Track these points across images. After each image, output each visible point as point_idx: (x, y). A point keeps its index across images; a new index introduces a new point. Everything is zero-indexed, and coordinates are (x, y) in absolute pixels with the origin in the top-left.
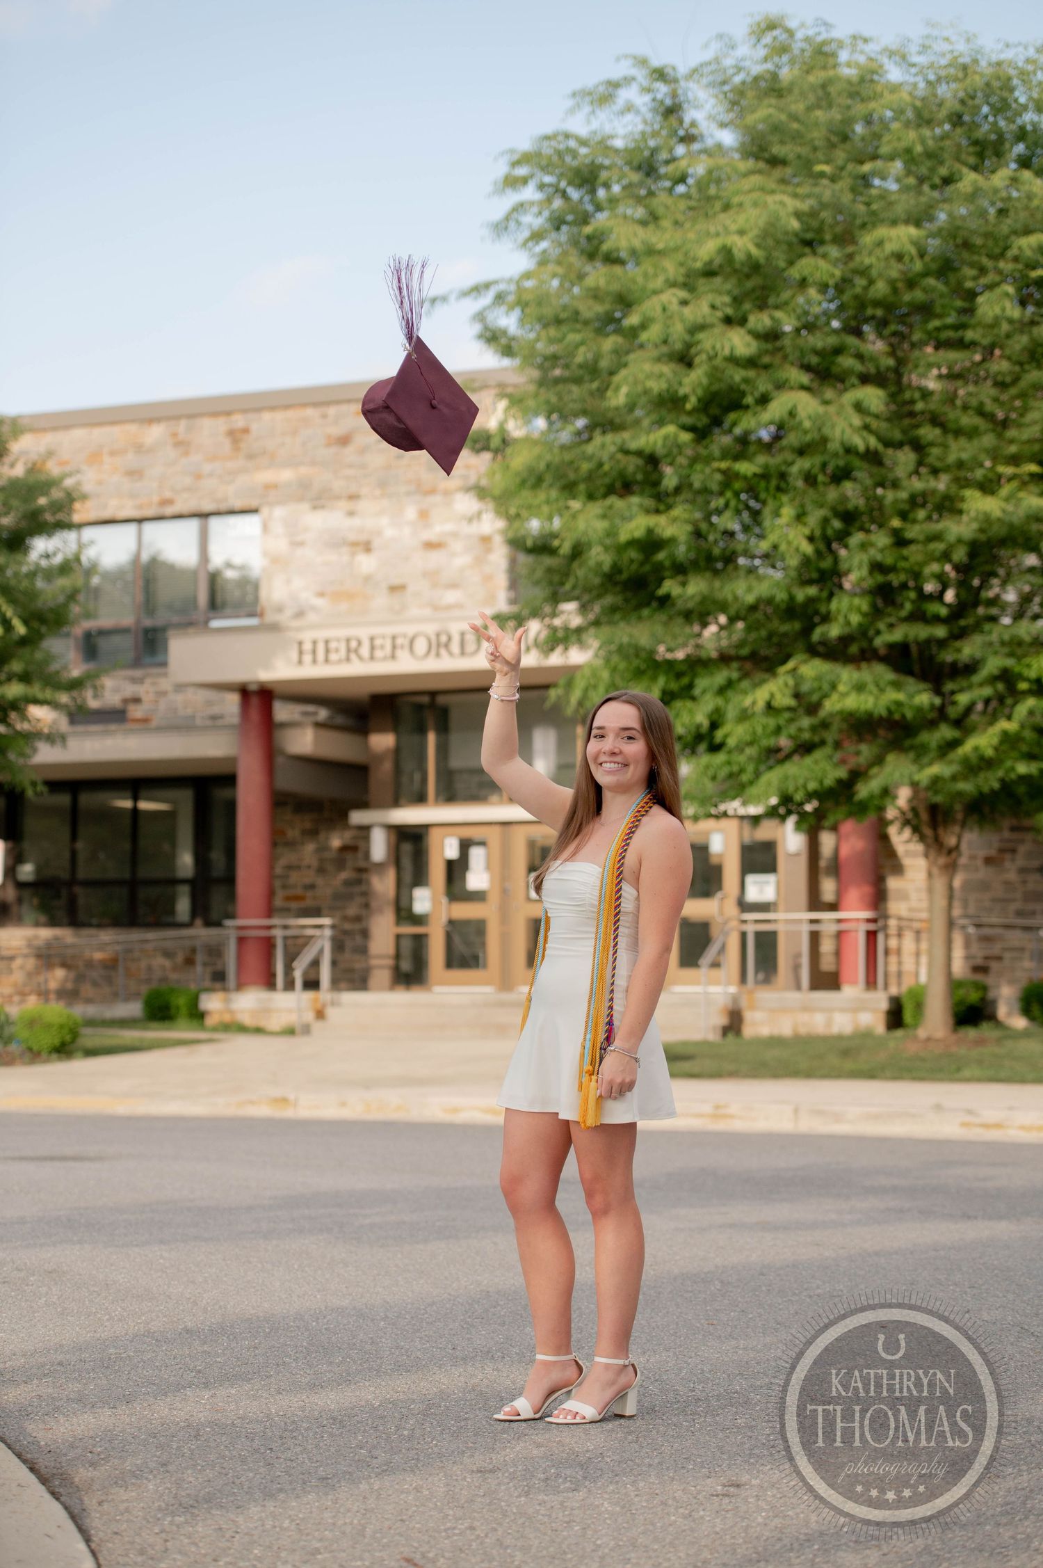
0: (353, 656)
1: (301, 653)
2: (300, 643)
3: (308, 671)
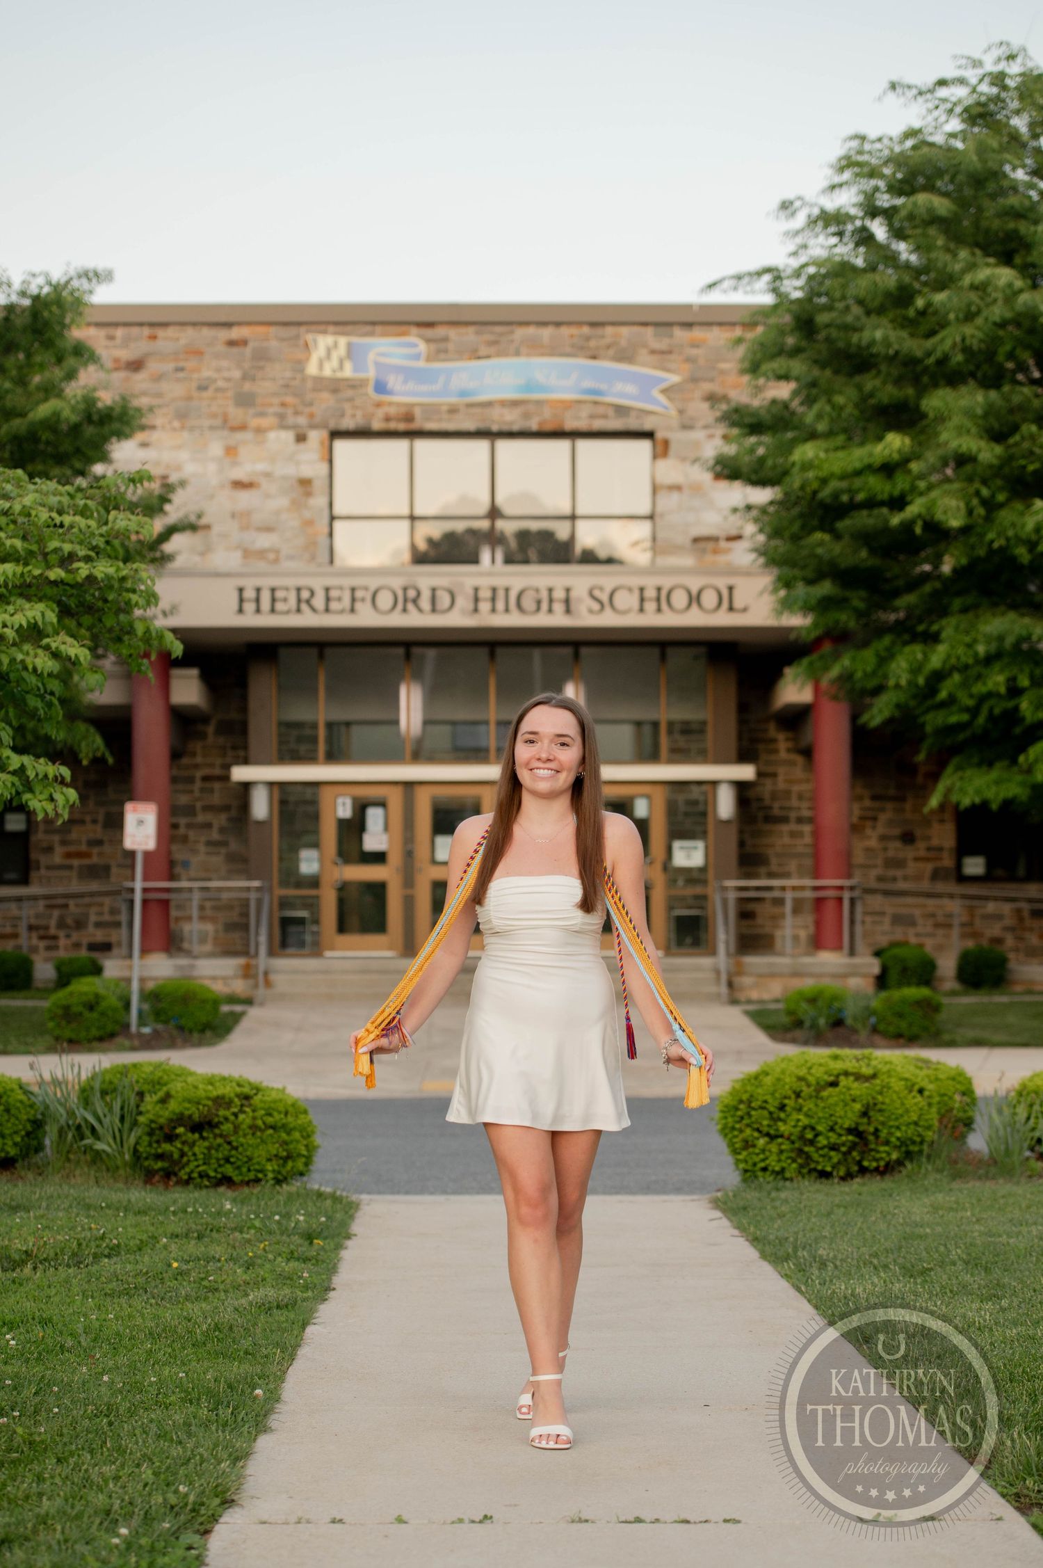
0: (304, 607)
1: (241, 600)
2: (241, 590)
3: (250, 620)
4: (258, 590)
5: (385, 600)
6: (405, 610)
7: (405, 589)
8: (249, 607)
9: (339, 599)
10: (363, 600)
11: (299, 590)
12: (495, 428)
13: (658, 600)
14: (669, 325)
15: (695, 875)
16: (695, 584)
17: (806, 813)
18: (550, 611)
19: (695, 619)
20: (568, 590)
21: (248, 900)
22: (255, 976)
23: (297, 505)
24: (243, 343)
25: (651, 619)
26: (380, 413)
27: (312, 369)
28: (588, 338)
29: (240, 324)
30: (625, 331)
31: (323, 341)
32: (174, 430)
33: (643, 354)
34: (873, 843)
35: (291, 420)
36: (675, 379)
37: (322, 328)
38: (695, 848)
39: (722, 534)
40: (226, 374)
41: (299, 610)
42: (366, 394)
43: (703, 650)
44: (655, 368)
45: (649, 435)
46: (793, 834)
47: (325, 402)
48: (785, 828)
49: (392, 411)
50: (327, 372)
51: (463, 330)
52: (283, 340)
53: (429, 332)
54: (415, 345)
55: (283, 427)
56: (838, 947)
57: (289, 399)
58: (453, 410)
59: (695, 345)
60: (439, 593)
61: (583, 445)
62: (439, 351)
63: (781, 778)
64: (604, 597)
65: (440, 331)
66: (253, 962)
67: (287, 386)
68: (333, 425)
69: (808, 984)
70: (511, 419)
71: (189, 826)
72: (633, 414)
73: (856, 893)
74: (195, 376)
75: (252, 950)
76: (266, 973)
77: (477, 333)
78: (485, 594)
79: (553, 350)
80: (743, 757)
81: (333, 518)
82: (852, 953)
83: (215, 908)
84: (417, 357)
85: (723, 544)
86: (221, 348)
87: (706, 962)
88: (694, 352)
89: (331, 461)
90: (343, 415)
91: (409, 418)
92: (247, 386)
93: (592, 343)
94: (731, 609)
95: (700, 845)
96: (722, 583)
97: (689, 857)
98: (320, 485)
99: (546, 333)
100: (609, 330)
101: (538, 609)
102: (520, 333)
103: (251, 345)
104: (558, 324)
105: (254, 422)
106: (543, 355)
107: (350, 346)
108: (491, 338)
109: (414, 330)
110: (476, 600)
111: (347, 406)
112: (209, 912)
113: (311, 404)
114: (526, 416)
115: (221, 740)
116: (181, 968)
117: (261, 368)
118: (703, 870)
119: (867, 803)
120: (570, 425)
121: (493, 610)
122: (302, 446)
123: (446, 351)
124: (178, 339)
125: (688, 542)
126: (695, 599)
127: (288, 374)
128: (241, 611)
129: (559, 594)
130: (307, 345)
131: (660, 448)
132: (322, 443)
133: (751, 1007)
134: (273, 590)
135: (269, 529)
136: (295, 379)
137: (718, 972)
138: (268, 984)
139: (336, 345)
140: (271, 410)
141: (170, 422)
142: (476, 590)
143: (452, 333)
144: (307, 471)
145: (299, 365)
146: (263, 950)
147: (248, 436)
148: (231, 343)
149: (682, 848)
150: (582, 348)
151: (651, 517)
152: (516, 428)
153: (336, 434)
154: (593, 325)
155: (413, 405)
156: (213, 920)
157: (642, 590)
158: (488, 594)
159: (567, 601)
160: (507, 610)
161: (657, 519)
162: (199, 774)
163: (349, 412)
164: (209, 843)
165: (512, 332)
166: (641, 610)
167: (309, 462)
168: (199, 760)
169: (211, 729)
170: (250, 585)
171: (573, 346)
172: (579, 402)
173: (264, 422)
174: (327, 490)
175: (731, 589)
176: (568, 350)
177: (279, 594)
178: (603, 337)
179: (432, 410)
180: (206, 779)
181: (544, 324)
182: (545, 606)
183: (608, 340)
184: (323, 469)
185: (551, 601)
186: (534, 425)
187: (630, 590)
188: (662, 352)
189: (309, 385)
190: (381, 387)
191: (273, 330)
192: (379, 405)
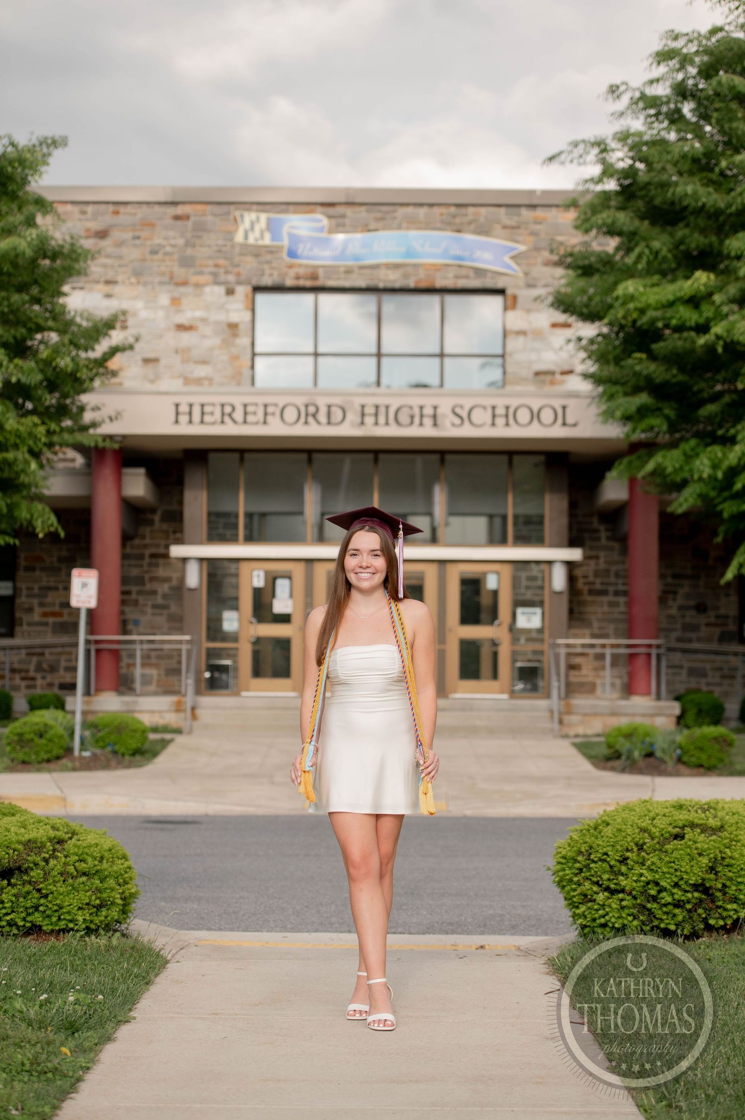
0: (227, 419)
1: (177, 414)
2: (177, 405)
3: (184, 429)
4: (191, 406)
5: (291, 414)
6: (306, 423)
7: (307, 406)
8: (184, 419)
9: (255, 413)
10: (273, 414)
11: (223, 405)
12: (381, 285)
13: (507, 416)
14: (519, 206)
15: (534, 635)
16: (536, 405)
17: (621, 588)
18: (421, 424)
19: (535, 431)
20: (435, 408)
21: (180, 650)
22: (184, 711)
23: (226, 343)
24: (187, 217)
25: (501, 431)
26: (292, 273)
27: (239, 238)
28: (454, 216)
29: (183, 203)
30: (483, 211)
31: (249, 217)
32: (132, 284)
33: (498, 229)
34: (674, 611)
35: (223, 277)
36: (522, 248)
37: (247, 206)
38: (535, 613)
39: (558, 370)
40: (173, 242)
41: (222, 422)
42: (282, 259)
43: (542, 458)
44: (507, 239)
45: (501, 292)
46: (611, 604)
47: (249, 264)
48: (605, 599)
49: (301, 271)
50: (251, 240)
51: (358, 209)
52: (216, 215)
53: (331, 210)
54: (320, 221)
55: (217, 283)
56: (648, 693)
57: (221, 262)
58: (349, 271)
59: (537, 222)
60: (333, 409)
61: (450, 299)
62: (338, 225)
63: (602, 560)
64: (464, 414)
65: (340, 210)
66: (183, 699)
67: (220, 251)
68: (255, 282)
69: (623, 722)
70: (393, 278)
71: (139, 593)
72: (489, 275)
73: (662, 651)
74: (149, 243)
75: (183, 691)
76: (193, 709)
77: (368, 211)
78: (370, 410)
79: (428, 225)
80: (572, 543)
81: (254, 355)
82: (658, 697)
83: (159, 657)
84: (321, 230)
85: (558, 377)
86: (169, 221)
87: (543, 703)
88: (538, 227)
89: (253, 310)
90: (263, 275)
91: (314, 277)
92: (189, 251)
93: (458, 220)
94: (564, 424)
95: (538, 611)
96: (557, 403)
97: (529, 620)
98: (244, 328)
99: (422, 212)
100: (471, 210)
101: (412, 423)
102: (401, 211)
103: (192, 219)
104: (431, 205)
105: (194, 279)
106: (419, 228)
107: (269, 220)
108: (379, 215)
109: (319, 209)
110: (363, 415)
111: (266, 267)
112: (154, 661)
113: (238, 266)
114: (406, 276)
115: (165, 526)
116: (127, 703)
117: (199, 237)
118: (540, 631)
119: (669, 580)
120: (439, 283)
121: (376, 423)
122: (231, 298)
123: (344, 225)
124: (135, 214)
125: (530, 375)
126: (536, 416)
127: (221, 242)
128: (177, 422)
129: (428, 411)
130: (235, 220)
131: (509, 302)
132: (247, 296)
133: (578, 740)
134: (203, 406)
135: (204, 362)
136: (225, 246)
137: (552, 712)
138: (194, 717)
139: (258, 219)
140: (207, 270)
141: (129, 279)
142: (363, 407)
143: (349, 211)
144: (235, 317)
145: (229, 235)
146: (190, 690)
147: (189, 289)
148: (177, 218)
149: (523, 613)
150: (449, 224)
151: (503, 356)
152: (397, 285)
153: (258, 289)
154: (458, 206)
155: (318, 267)
156: (157, 666)
157: (494, 408)
158: (373, 410)
159: (435, 417)
160: (387, 424)
161: (507, 358)
162: (147, 552)
163: (267, 271)
164: (155, 606)
165: (395, 211)
166: (493, 424)
167: (237, 312)
168: (148, 541)
169: (157, 518)
170: (184, 401)
171: (442, 222)
172: (447, 265)
173: (202, 279)
174: (250, 333)
175: (564, 408)
176: (439, 225)
177: (207, 409)
178: (466, 215)
179: (331, 270)
180: (153, 556)
181: (421, 205)
182: (417, 420)
183: (470, 218)
184: (247, 316)
185: (422, 416)
186: (412, 284)
187: (484, 408)
188: (513, 228)
189: (237, 250)
190: (292, 254)
191: (209, 208)
192: (291, 267)
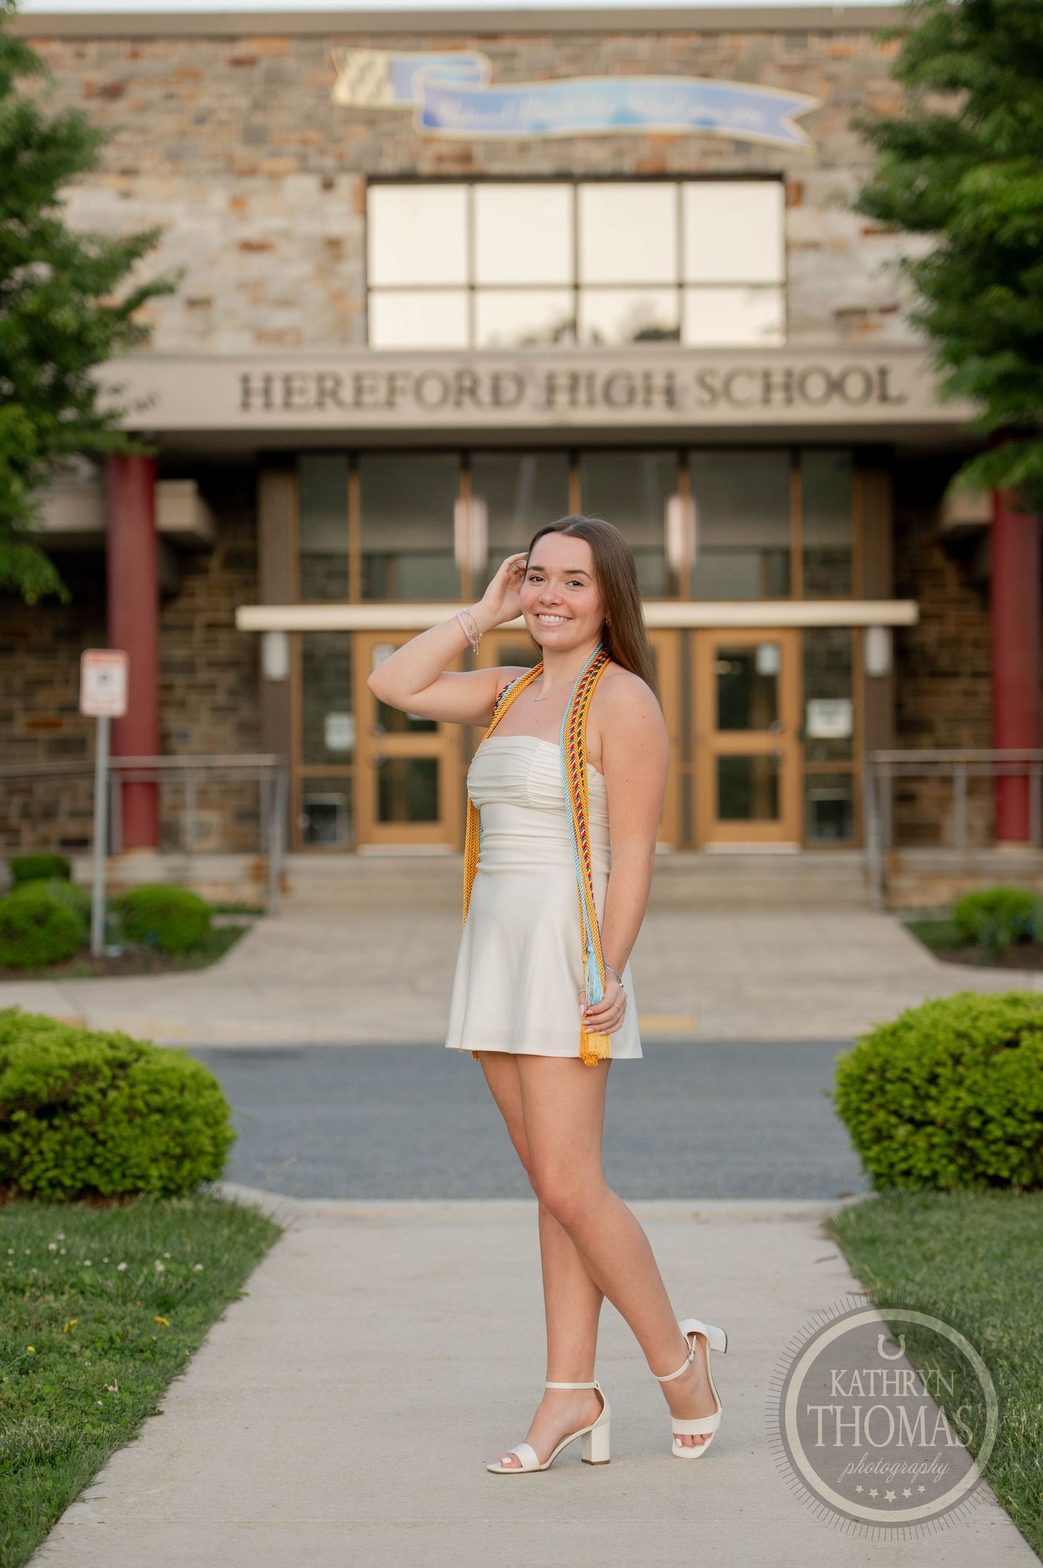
0: (328, 399)
1: (246, 392)
2: (246, 379)
3: (257, 418)
4: (268, 379)
5: (432, 391)
6: (458, 404)
7: (459, 376)
8: (257, 400)
9: (374, 390)
10: (404, 390)
11: (320, 378)
12: (578, 170)
14: (805, 32)
15: (838, 747)
18: (647, 403)
19: (837, 412)
20: (670, 376)
21: (259, 782)
23: (322, 272)
24: (253, 62)
25: (778, 413)
26: (430, 152)
27: (341, 95)
28: (697, 52)
29: (246, 37)
30: (746, 41)
31: (355, 59)
32: (164, 174)
33: (770, 72)
35: (315, 161)
36: (812, 103)
37: (354, 41)
38: (839, 710)
39: (874, 306)
40: (230, 103)
41: (320, 405)
42: (412, 128)
43: (846, 454)
45: (778, 177)
46: (965, 694)
47: (358, 139)
48: (955, 685)
49: (445, 148)
50: (361, 99)
51: (535, 42)
52: (302, 58)
53: (492, 46)
54: (475, 63)
55: (304, 168)
57: (312, 135)
58: (524, 147)
59: (837, 58)
60: (503, 381)
61: (693, 191)
62: (506, 70)
63: (950, 621)
64: (717, 386)
65: (508, 45)
66: (265, 860)
67: (308, 117)
68: (370, 166)
70: (598, 158)
72: (757, 149)
74: (191, 105)
75: (264, 846)
76: (282, 875)
77: (554, 46)
78: (563, 382)
79: (652, 68)
80: (899, 591)
81: (368, 290)
84: (476, 79)
85: (873, 318)
86: (224, 69)
87: (853, 862)
88: (836, 67)
89: (365, 214)
90: (381, 155)
91: (467, 158)
92: (258, 118)
93: (703, 58)
94: (882, 398)
95: (843, 705)
97: (828, 722)
98: (351, 246)
99: (643, 45)
101: (631, 401)
102: (610, 46)
103: (262, 65)
104: (657, 33)
105: (267, 165)
106: (639, 73)
107: (390, 65)
108: (573, 52)
109: (474, 42)
110: (552, 389)
111: (386, 143)
113: (340, 141)
114: (619, 153)
115: (229, 577)
116: (176, 867)
117: (275, 94)
120: (675, 164)
121: (573, 403)
122: (329, 196)
123: (515, 70)
124: (167, 57)
125: (829, 316)
126: (836, 386)
127: (309, 102)
128: (245, 405)
129: (659, 381)
130: (333, 64)
131: (793, 194)
132: (353, 191)
134: (288, 379)
135: (287, 303)
136: (318, 107)
138: (284, 888)
139: (372, 63)
140: (289, 149)
141: (159, 166)
142: (551, 376)
143: (523, 46)
144: (336, 228)
145: (324, 90)
146: (278, 845)
147: (257, 183)
148: (236, 62)
149: (821, 710)
150: (690, 64)
151: (784, 285)
152: (605, 169)
153: (375, 179)
154: (704, 34)
155: (473, 141)
158: (566, 382)
159: (670, 391)
160: (591, 402)
161: (792, 287)
162: (200, 620)
163: (389, 150)
164: (214, 707)
167: (339, 219)
168: (200, 602)
170: (256, 372)
171: (678, 61)
172: (687, 135)
173: (280, 165)
174: (360, 254)
175: (881, 372)
176: (672, 67)
177: (296, 384)
178: (717, 49)
179: (497, 147)
180: (209, 626)
181: (640, 33)
182: (640, 396)
183: (723, 54)
184: (355, 225)
185: (648, 390)
186: (629, 166)
187: (751, 375)
188: (795, 68)
189: (338, 115)
190: (429, 118)
191: (289, 44)
192: (428, 141)
